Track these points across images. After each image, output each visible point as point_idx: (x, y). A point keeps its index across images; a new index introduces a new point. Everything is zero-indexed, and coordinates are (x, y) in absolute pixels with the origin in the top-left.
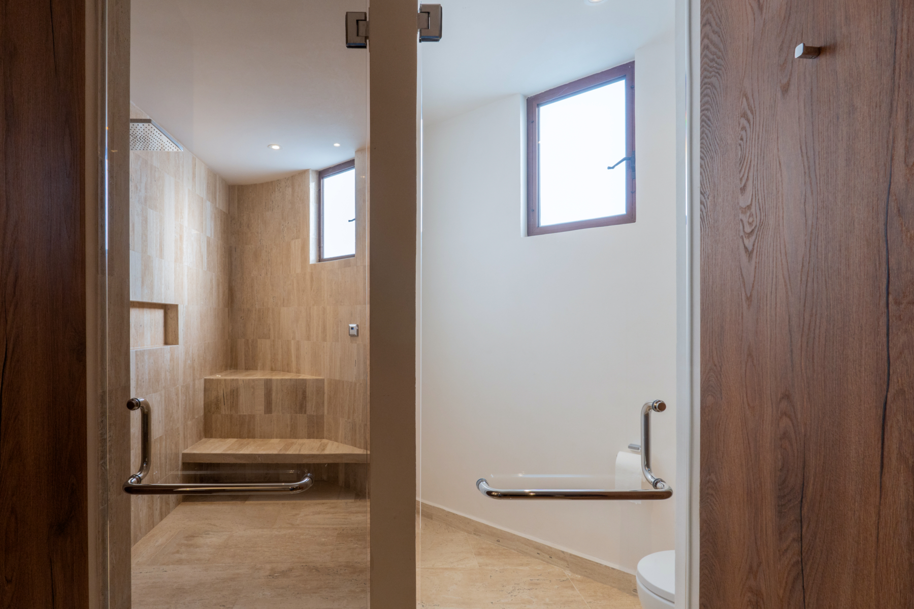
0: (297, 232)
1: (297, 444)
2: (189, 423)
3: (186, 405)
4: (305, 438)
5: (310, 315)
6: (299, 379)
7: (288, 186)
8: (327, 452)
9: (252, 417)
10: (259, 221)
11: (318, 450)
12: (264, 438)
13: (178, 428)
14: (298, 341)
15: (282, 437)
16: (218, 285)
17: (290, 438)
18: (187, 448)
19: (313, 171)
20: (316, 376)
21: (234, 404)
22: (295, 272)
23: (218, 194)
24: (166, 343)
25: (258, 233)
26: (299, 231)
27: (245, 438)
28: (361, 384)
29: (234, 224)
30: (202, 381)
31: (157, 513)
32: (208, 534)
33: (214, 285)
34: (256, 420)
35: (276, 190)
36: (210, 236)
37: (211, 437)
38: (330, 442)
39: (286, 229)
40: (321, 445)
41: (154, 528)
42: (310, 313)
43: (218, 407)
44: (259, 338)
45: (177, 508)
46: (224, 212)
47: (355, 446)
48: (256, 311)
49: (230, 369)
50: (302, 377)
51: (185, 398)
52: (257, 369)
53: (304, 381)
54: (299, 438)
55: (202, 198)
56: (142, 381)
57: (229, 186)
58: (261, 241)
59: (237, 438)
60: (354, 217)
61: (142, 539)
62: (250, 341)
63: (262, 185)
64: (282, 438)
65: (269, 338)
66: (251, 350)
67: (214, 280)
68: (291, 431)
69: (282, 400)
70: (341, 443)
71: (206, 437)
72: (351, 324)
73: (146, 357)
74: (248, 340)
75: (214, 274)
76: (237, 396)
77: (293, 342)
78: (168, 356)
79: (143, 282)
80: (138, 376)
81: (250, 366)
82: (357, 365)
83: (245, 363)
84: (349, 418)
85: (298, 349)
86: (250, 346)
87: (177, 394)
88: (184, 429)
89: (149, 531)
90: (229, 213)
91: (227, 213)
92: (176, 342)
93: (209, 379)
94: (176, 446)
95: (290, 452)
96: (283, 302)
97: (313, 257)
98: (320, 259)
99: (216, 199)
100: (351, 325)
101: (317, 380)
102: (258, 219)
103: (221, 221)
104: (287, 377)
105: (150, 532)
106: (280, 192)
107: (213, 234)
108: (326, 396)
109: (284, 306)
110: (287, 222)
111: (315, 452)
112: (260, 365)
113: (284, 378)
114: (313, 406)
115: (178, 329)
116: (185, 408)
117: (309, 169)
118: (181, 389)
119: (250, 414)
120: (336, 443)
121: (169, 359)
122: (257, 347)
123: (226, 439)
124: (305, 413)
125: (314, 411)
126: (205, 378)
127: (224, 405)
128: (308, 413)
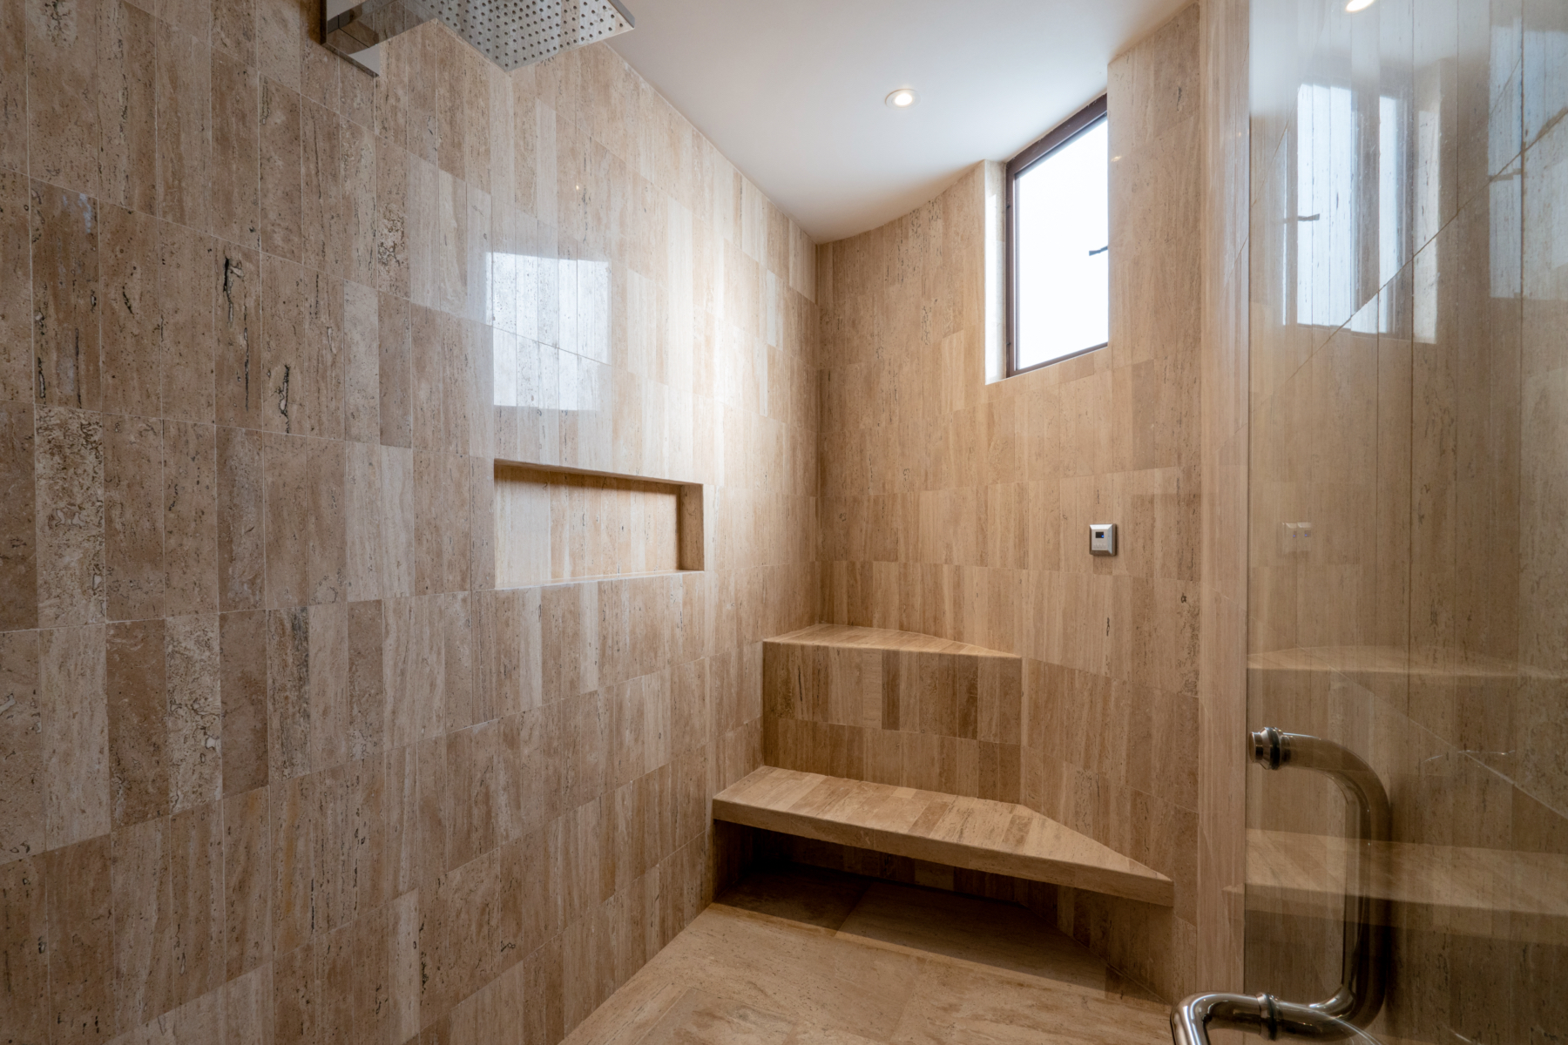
0: (954, 317)
1: (955, 809)
2: (730, 735)
3: (722, 699)
4: (974, 796)
5: (986, 507)
6: (960, 656)
7: (935, 217)
8: (1030, 850)
9: (857, 732)
10: (875, 309)
11: (1006, 840)
12: (882, 781)
13: (703, 748)
14: (958, 568)
15: (920, 785)
16: (794, 449)
17: (939, 790)
18: (725, 788)
19: (992, 163)
20: (999, 649)
21: (821, 703)
22: (951, 409)
23: (792, 259)
24: (681, 566)
25: (872, 335)
26: (960, 313)
27: (842, 776)
28: (1124, 683)
29: (827, 323)
30: (759, 647)
31: (653, 933)
32: (744, 1017)
33: (784, 447)
34: (865, 739)
35: (911, 233)
36: (774, 345)
37: (776, 765)
38: (1037, 818)
39: (930, 315)
40: (1012, 822)
41: (646, 966)
42: (986, 502)
43: (788, 703)
44: (876, 559)
45: (701, 917)
46: (806, 299)
47: (1106, 844)
48: (869, 501)
49: (820, 623)
50: (968, 650)
51: (718, 683)
52: (871, 625)
53: (972, 661)
54: (958, 794)
55: (757, 264)
56: (616, 648)
57: (816, 246)
58: (880, 351)
59: (826, 774)
60: (1106, 244)
61: (617, 991)
62: (858, 566)
63: (880, 230)
64: (920, 787)
65: (896, 559)
66: (859, 583)
67: (784, 438)
68: (940, 774)
69: (921, 701)
70: (1066, 824)
71: (766, 764)
72: (1094, 524)
73: (625, 596)
74: (853, 564)
75: (784, 424)
76: (826, 683)
77: (946, 568)
78: (679, 595)
79: (615, 431)
80: (605, 638)
81: (858, 620)
82: (1112, 630)
83: (848, 612)
84: (1087, 766)
85: (958, 585)
86: (858, 577)
87: (701, 676)
88: (718, 747)
89: (634, 973)
90: (816, 300)
91: (814, 301)
92: (699, 565)
93: (772, 644)
94: (698, 786)
95: (937, 835)
96: (926, 480)
97: (992, 368)
98: (1010, 370)
99: (788, 269)
100: (1096, 528)
101: (1003, 660)
102: (873, 306)
103: (800, 315)
104: (934, 647)
105: (635, 977)
106: (918, 237)
107: (781, 342)
108: (1025, 700)
109: (926, 489)
110: (933, 300)
111: (998, 845)
112: (877, 616)
113: (925, 650)
114: (994, 724)
115: (703, 537)
116: (720, 704)
117: (982, 161)
118: (711, 666)
119: (852, 724)
120: (1050, 822)
121: (681, 602)
122: (872, 577)
123: (804, 773)
124: (974, 737)
125: (995, 735)
126: (765, 640)
127: (801, 700)
128: (981, 736)
